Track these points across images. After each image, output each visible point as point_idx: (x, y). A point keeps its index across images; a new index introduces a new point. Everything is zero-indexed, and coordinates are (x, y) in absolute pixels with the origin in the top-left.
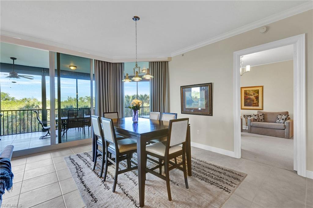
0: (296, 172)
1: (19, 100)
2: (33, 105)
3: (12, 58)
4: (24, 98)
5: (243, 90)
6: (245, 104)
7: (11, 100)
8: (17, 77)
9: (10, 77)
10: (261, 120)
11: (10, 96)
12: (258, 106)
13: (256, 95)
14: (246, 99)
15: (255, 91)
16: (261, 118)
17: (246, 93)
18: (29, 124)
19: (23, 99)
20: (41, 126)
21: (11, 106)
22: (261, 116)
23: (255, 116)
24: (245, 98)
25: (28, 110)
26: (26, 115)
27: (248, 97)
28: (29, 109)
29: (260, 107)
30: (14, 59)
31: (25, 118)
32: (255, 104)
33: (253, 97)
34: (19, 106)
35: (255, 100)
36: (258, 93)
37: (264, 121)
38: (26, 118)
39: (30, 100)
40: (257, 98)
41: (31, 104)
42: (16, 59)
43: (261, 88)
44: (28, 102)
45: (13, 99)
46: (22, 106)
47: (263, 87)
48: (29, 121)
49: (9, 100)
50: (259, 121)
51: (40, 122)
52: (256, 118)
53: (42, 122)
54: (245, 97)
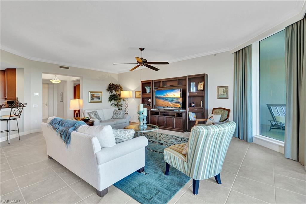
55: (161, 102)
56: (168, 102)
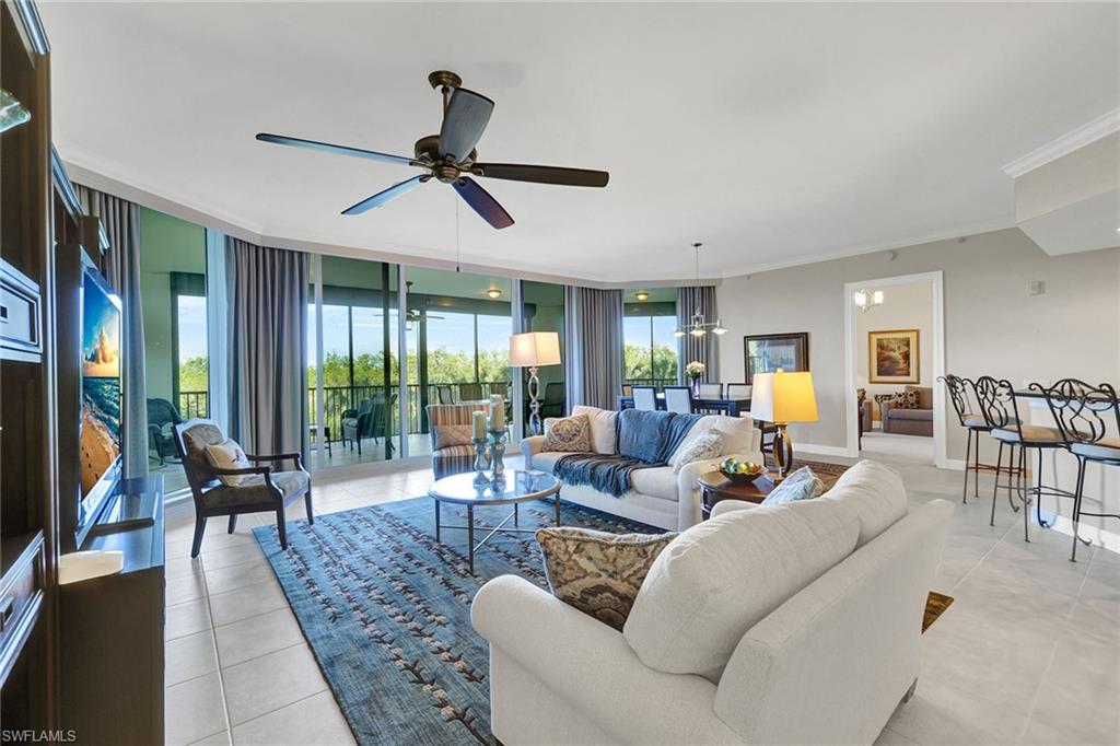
0: (935, 466)
5: (875, 338)
6: (878, 369)
10: (912, 404)
12: (908, 374)
13: (905, 349)
14: (881, 359)
15: (901, 340)
16: (912, 400)
17: (881, 346)
22: (911, 395)
23: (900, 396)
24: (878, 358)
27: (887, 353)
29: (912, 378)
32: (902, 369)
33: (896, 355)
35: (902, 361)
36: (908, 345)
37: (918, 408)
40: (906, 356)
43: (915, 334)
47: (917, 331)
50: (907, 407)
52: (900, 400)
54: (879, 354)
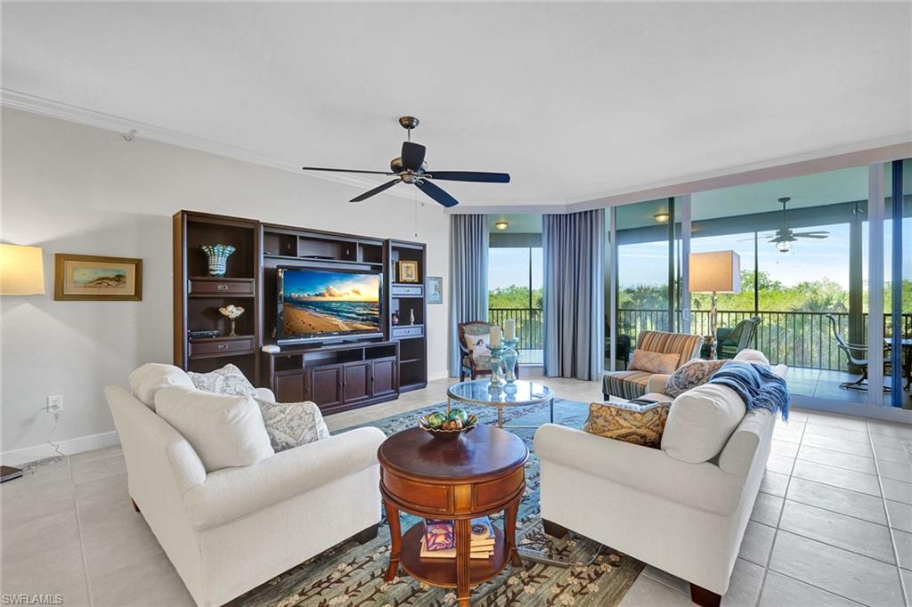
1: (790, 287)
2: (828, 302)
3: (781, 200)
4: (802, 283)
7: (771, 289)
8: (791, 239)
9: (778, 240)
11: (769, 278)
18: (816, 355)
19: (800, 286)
20: (843, 355)
21: (774, 303)
25: (812, 314)
26: (807, 328)
28: (815, 311)
30: (784, 200)
31: (805, 334)
34: (789, 305)
38: (807, 337)
39: (819, 287)
41: (822, 298)
42: (789, 199)
44: (814, 292)
45: (776, 285)
46: (799, 303)
48: (814, 346)
49: (767, 287)
51: (841, 343)
53: (846, 346)
55: (305, 317)
56: (334, 319)
